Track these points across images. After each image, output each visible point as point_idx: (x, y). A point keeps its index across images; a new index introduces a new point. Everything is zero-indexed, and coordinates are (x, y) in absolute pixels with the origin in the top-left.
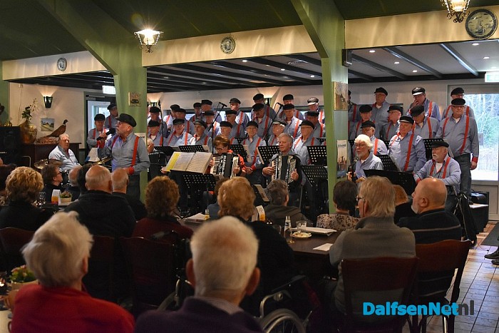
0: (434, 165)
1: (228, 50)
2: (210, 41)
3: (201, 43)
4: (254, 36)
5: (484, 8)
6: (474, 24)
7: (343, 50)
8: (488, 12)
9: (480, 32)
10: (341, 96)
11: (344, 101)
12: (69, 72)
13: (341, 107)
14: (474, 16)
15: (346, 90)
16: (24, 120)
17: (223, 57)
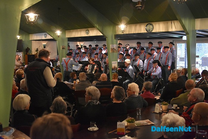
0: (153, 69)
1: (88, 33)
2: (83, 30)
4: (94, 30)
5: (150, 23)
6: (148, 28)
7: (115, 35)
8: (151, 24)
9: (149, 30)
10: (114, 49)
11: (115, 50)
12: (47, 38)
13: (113, 52)
14: (148, 25)
15: (116, 47)
16: (36, 52)
17: (86, 35)
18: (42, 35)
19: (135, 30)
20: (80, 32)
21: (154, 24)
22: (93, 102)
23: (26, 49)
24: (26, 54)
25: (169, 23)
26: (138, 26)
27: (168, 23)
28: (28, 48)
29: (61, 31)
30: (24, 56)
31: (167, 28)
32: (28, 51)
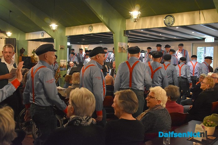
1: (91, 30)
2: (86, 27)
3: (83, 28)
4: (98, 25)
5: (170, 14)
6: (167, 20)
7: (124, 31)
8: (171, 16)
9: (169, 24)
10: (122, 48)
11: (124, 49)
12: (44, 37)
13: (122, 52)
14: (167, 18)
15: (125, 45)
16: (33, 54)
17: (89, 33)
18: (39, 34)
19: (151, 24)
20: (82, 29)
21: (175, 15)
22: (81, 121)
23: (21, 50)
24: (21, 55)
25: (196, 13)
26: (154, 19)
27: (194, 14)
28: (23, 48)
29: (56, 24)
30: (18, 57)
31: (193, 19)
32: (23, 52)
